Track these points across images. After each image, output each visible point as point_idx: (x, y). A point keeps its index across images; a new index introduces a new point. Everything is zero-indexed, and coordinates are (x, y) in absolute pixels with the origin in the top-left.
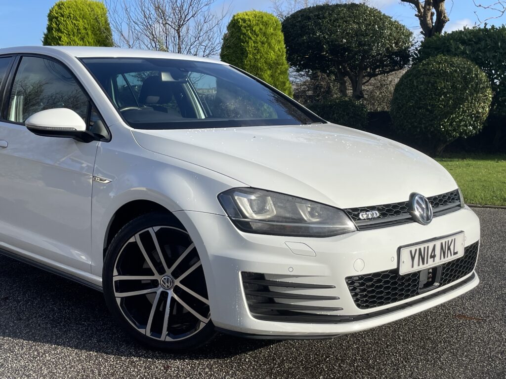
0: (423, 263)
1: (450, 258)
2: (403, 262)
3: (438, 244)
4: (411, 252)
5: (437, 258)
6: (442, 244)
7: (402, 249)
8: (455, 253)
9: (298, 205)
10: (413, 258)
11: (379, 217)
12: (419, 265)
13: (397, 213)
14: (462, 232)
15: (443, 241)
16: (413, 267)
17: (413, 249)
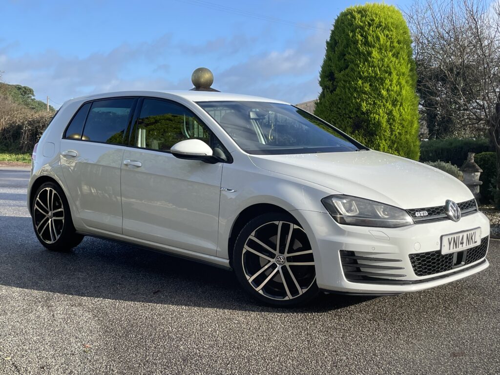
0: (456, 248)
1: (472, 245)
2: (444, 246)
3: (465, 234)
4: (449, 239)
5: (464, 244)
6: (467, 235)
7: (443, 237)
8: (475, 242)
9: (375, 206)
10: (450, 244)
11: (427, 216)
12: (453, 248)
13: (439, 213)
14: (479, 227)
15: (468, 233)
16: (450, 249)
17: (450, 237)
